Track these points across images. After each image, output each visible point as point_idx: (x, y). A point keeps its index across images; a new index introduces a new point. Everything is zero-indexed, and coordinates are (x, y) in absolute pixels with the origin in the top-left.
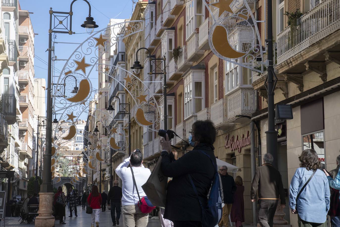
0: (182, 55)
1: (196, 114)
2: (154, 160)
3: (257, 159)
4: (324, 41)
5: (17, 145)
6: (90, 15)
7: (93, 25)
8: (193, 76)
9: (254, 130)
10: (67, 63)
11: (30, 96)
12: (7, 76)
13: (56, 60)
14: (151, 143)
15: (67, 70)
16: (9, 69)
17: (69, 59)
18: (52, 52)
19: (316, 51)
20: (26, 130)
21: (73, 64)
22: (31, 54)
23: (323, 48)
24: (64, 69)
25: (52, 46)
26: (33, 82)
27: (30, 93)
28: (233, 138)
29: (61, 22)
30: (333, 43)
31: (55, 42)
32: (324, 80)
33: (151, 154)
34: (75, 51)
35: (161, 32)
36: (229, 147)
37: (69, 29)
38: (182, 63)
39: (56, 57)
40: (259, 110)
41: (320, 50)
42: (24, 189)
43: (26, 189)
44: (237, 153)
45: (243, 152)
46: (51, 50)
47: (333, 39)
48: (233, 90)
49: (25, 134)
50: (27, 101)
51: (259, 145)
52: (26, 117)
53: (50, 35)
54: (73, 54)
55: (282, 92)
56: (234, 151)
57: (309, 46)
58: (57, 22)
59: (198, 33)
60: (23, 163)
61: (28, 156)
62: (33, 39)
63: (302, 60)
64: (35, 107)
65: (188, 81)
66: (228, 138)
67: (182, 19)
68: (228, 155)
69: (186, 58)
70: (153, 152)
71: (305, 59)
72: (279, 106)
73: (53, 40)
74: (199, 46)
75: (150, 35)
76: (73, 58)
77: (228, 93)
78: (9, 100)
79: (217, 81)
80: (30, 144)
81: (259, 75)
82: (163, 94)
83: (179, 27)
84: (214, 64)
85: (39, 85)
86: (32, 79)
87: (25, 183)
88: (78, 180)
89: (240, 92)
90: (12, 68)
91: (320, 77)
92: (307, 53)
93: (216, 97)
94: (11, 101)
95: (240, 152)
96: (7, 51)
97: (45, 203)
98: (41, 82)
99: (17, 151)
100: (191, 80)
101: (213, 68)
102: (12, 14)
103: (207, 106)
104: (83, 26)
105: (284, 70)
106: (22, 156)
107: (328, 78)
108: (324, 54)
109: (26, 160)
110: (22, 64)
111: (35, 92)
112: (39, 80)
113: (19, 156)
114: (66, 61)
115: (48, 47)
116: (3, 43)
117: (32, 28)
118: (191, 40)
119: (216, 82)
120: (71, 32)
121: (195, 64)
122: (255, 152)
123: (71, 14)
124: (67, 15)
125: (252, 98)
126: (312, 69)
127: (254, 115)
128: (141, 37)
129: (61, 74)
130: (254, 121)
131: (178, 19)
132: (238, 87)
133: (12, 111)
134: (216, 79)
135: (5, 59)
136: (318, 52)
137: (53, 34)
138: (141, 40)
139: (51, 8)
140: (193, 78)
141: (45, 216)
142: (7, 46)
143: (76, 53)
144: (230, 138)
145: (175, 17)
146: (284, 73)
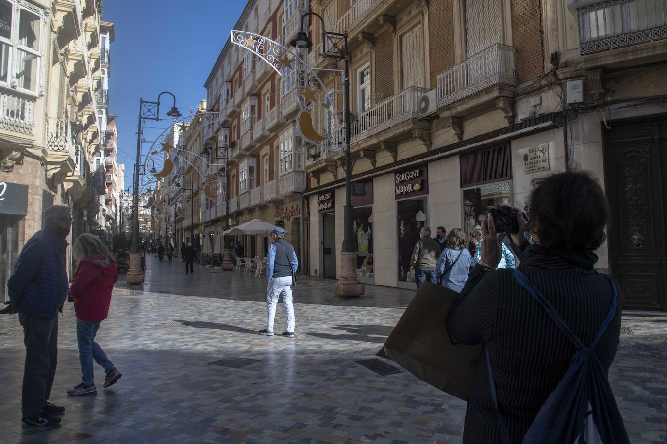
0: (237, 146)
1: (250, 191)
2: (210, 223)
3: (306, 226)
4: (383, 133)
5: (104, 210)
6: (174, 105)
7: (177, 114)
8: (248, 162)
9: (303, 203)
10: (153, 145)
11: (114, 175)
12: (98, 158)
13: (144, 141)
14: (208, 211)
15: (153, 151)
16: (100, 153)
17: (156, 141)
18: (141, 135)
19: (374, 141)
20: (111, 200)
21: (159, 146)
22: (114, 145)
23: (381, 139)
24: (151, 150)
25: (141, 129)
26: (116, 166)
27: (113, 173)
28: (283, 209)
29: (149, 110)
30: (392, 135)
31: (143, 127)
32: (373, 165)
33: (208, 219)
34: (161, 135)
35: (218, 130)
36: (278, 216)
37: (156, 116)
38: (237, 152)
39: (144, 139)
40: (308, 189)
41: (378, 140)
42: (109, 241)
43: (111, 241)
44: (285, 220)
45: (292, 219)
46: (140, 133)
47: (392, 131)
48: (287, 172)
49: (110, 202)
50: (111, 179)
51: (308, 215)
52: (110, 190)
53: (140, 121)
54: (159, 137)
55: (332, 174)
56: (283, 219)
57: (367, 138)
58: (146, 110)
59: (253, 129)
60: (108, 223)
61: (112, 218)
62: (117, 135)
63: (358, 148)
64: (117, 183)
65: (243, 165)
66: (277, 209)
67: (236, 121)
68: (277, 221)
69: (241, 148)
70: (210, 217)
71: (361, 147)
72: (355, 184)
73: (142, 125)
74: (254, 139)
75: (208, 132)
76: (159, 140)
77: (282, 174)
78: (100, 177)
79: (268, 165)
80: (114, 209)
81: (314, 161)
82: (226, 175)
83: (233, 126)
84: (265, 153)
85: (120, 169)
86: (116, 164)
87: (110, 237)
88: (148, 235)
89: (293, 174)
90: (102, 152)
91: (371, 162)
92: (365, 142)
93: (266, 178)
94: (101, 177)
95: (289, 220)
96: (99, 138)
97: (134, 262)
98: (121, 167)
99: (104, 214)
100: (246, 165)
101: (263, 157)
102: (104, 111)
103: (258, 185)
104: (169, 114)
105: (339, 157)
106: (108, 218)
107: (377, 164)
108: (380, 144)
109: (111, 221)
110: (108, 152)
111: (117, 173)
112: (120, 165)
113: (106, 218)
114: (153, 143)
115: (137, 131)
116: (97, 130)
117: (116, 127)
118: (245, 135)
119: (266, 167)
120: (157, 119)
121: (248, 153)
122: (304, 220)
123: (158, 104)
124: (155, 105)
125: (302, 179)
126: (365, 156)
127: (305, 192)
128: (199, 135)
129: (148, 154)
130: (305, 196)
131: (232, 121)
132: (291, 170)
133: (102, 185)
134: (266, 164)
135: (98, 144)
136: (376, 142)
137: (142, 119)
138: (199, 137)
139: (141, 98)
140: (248, 164)
141: (135, 272)
142: (100, 134)
143: (161, 137)
144: (280, 209)
145: (230, 120)
146: (338, 159)
